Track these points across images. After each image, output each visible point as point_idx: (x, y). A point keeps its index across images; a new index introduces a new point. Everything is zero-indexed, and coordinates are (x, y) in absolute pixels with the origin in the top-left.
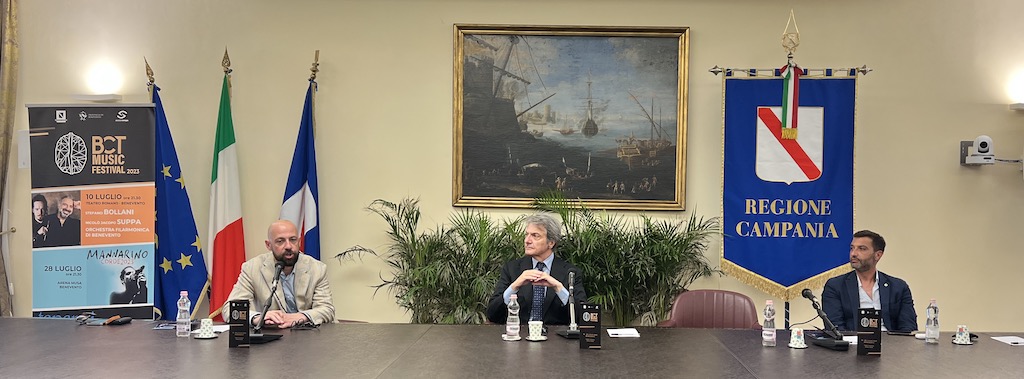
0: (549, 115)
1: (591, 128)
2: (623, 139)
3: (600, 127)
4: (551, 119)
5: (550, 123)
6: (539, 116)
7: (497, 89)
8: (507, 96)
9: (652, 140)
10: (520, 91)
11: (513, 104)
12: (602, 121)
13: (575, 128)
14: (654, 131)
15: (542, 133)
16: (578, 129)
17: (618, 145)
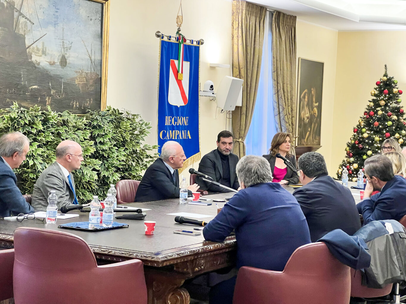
0: (43, 49)
1: (64, 62)
2: (78, 71)
3: (68, 61)
4: (44, 53)
5: (43, 56)
6: (38, 50)
7: (16, 25)
8: (21, 32)
9: (91, 73)
10: (28, 29)
11: (24, 38)
12: (69, 57)
13: (56, 61)
14: (92, 66)
15: (39, 63)
16: (57, 62)
17: (76, 75)
